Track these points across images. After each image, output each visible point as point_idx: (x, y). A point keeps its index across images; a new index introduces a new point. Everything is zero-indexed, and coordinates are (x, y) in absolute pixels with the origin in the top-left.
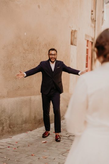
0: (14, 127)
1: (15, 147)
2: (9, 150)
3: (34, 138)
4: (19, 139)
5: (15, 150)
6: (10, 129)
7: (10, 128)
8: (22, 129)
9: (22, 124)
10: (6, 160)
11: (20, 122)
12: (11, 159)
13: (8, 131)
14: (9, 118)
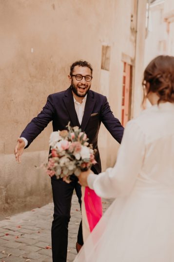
0: (13, 201)
1: (18, 235)
2: (8, 240)
3: (45, 220)
4: (22, 221)
5: (18, 240)
6: (7, 205)
7: (7, 203)
8: (25, 205)
9: (25, 197)
10: (5, 256)
11: (22, 193)
12: (13, 255)
13: (4, 208)
14: (6, 186)
